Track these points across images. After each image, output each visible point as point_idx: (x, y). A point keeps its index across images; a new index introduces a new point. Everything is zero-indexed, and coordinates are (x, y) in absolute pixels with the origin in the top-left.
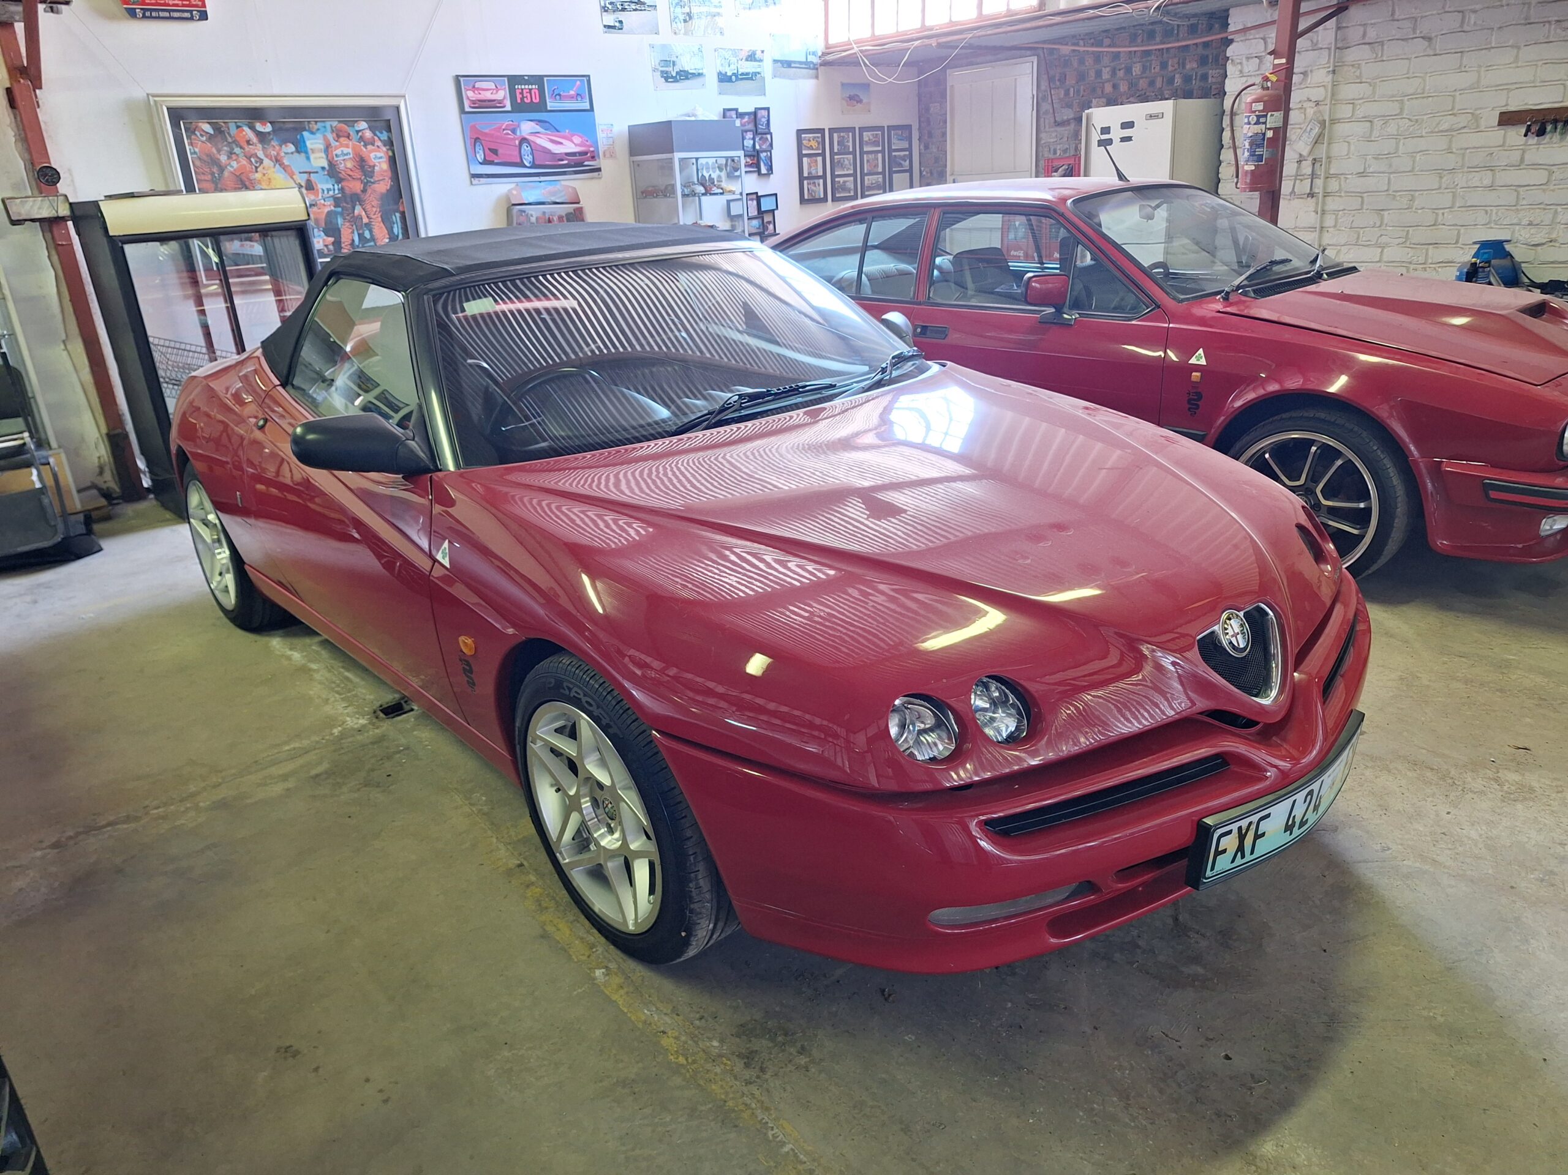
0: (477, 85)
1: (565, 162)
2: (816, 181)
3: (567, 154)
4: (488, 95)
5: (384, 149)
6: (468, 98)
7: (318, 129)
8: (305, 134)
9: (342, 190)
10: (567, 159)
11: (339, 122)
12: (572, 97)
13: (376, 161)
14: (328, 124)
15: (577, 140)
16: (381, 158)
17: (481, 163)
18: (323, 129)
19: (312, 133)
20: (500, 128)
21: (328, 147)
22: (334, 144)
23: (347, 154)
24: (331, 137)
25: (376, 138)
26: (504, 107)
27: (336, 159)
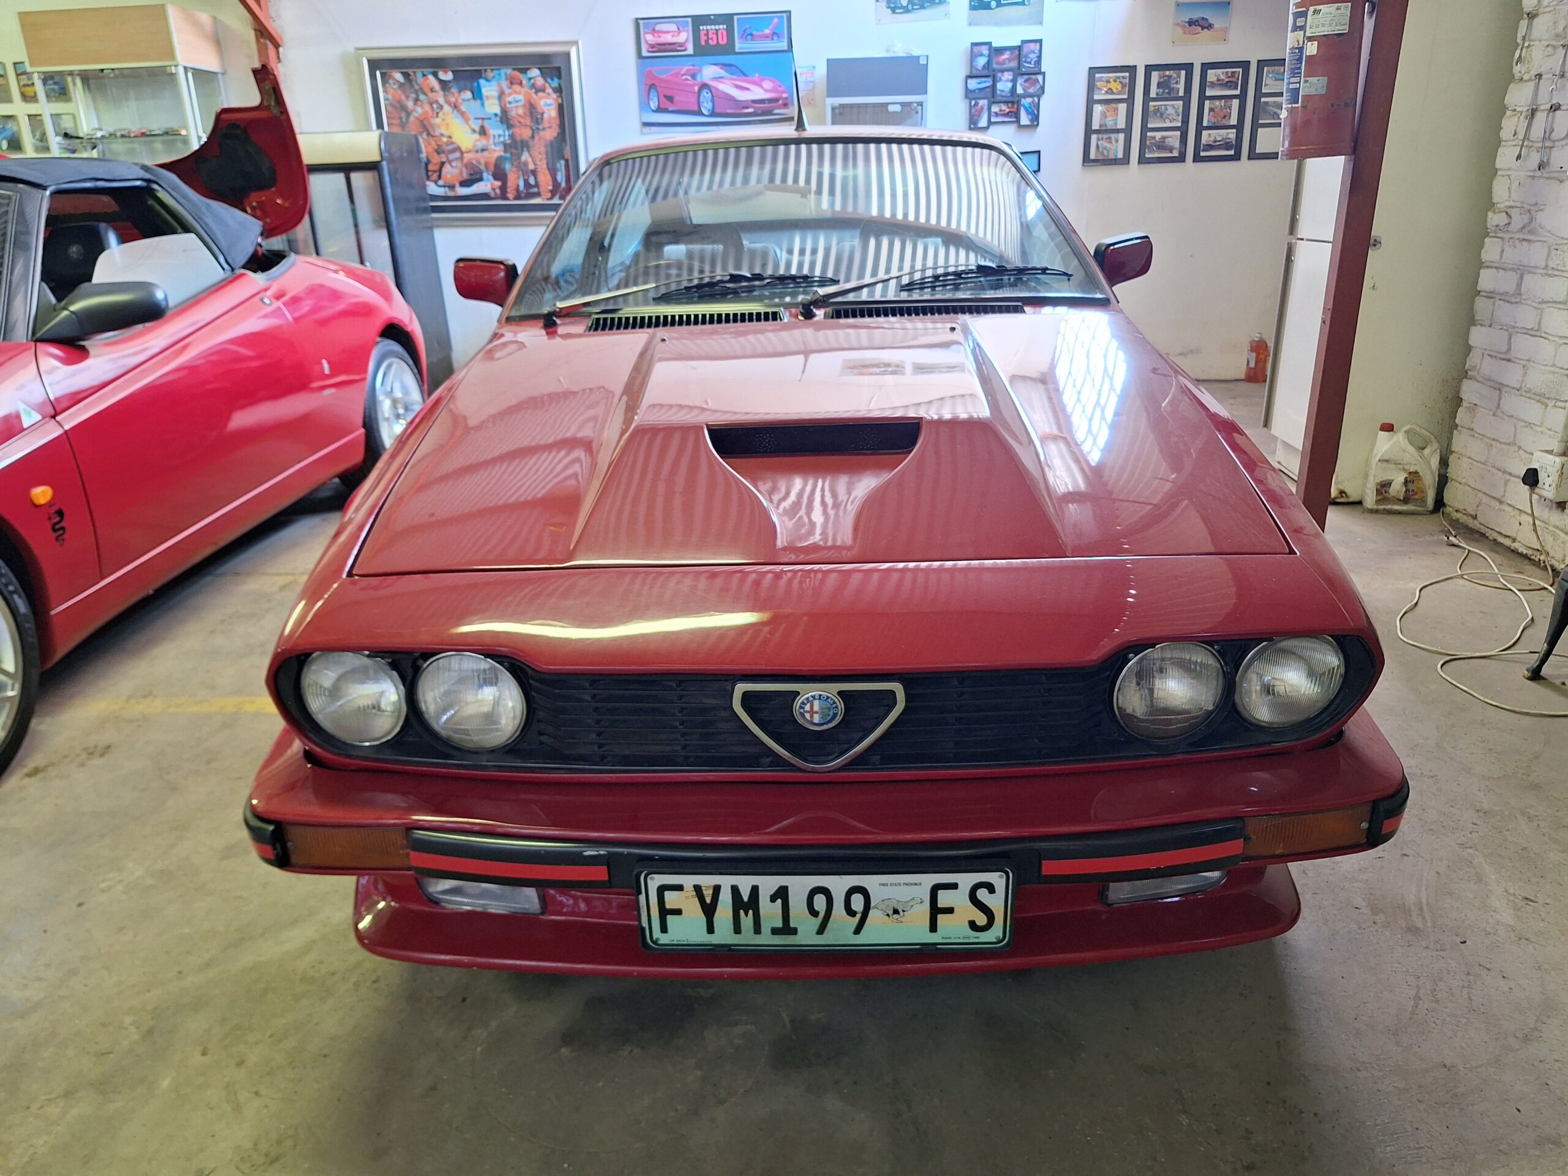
0: (658, 28)
1: (750, 110)
2: (1113, 136)
3: (754, 101)
4: (668, 38)
5: (554, 96)
6: (646, 42)
7: (494, 77)
8: (482, 82)
9: (512, 136)
10: (753, 107)
11: (514, 69)
12: (766, 37)
13: (545, 109)
14: (503, 72)
15: (767, 85)
16: (550, 105)
17: (653, 111)
18: (497, 77)
19: (488, 80)
20: (678, 73)
21: (501, 95)
22: (507, 91)
23: (517, 102)
24: (505, 84)
25: (547, 85)
26: (685, 50)
27: (508, 106)
